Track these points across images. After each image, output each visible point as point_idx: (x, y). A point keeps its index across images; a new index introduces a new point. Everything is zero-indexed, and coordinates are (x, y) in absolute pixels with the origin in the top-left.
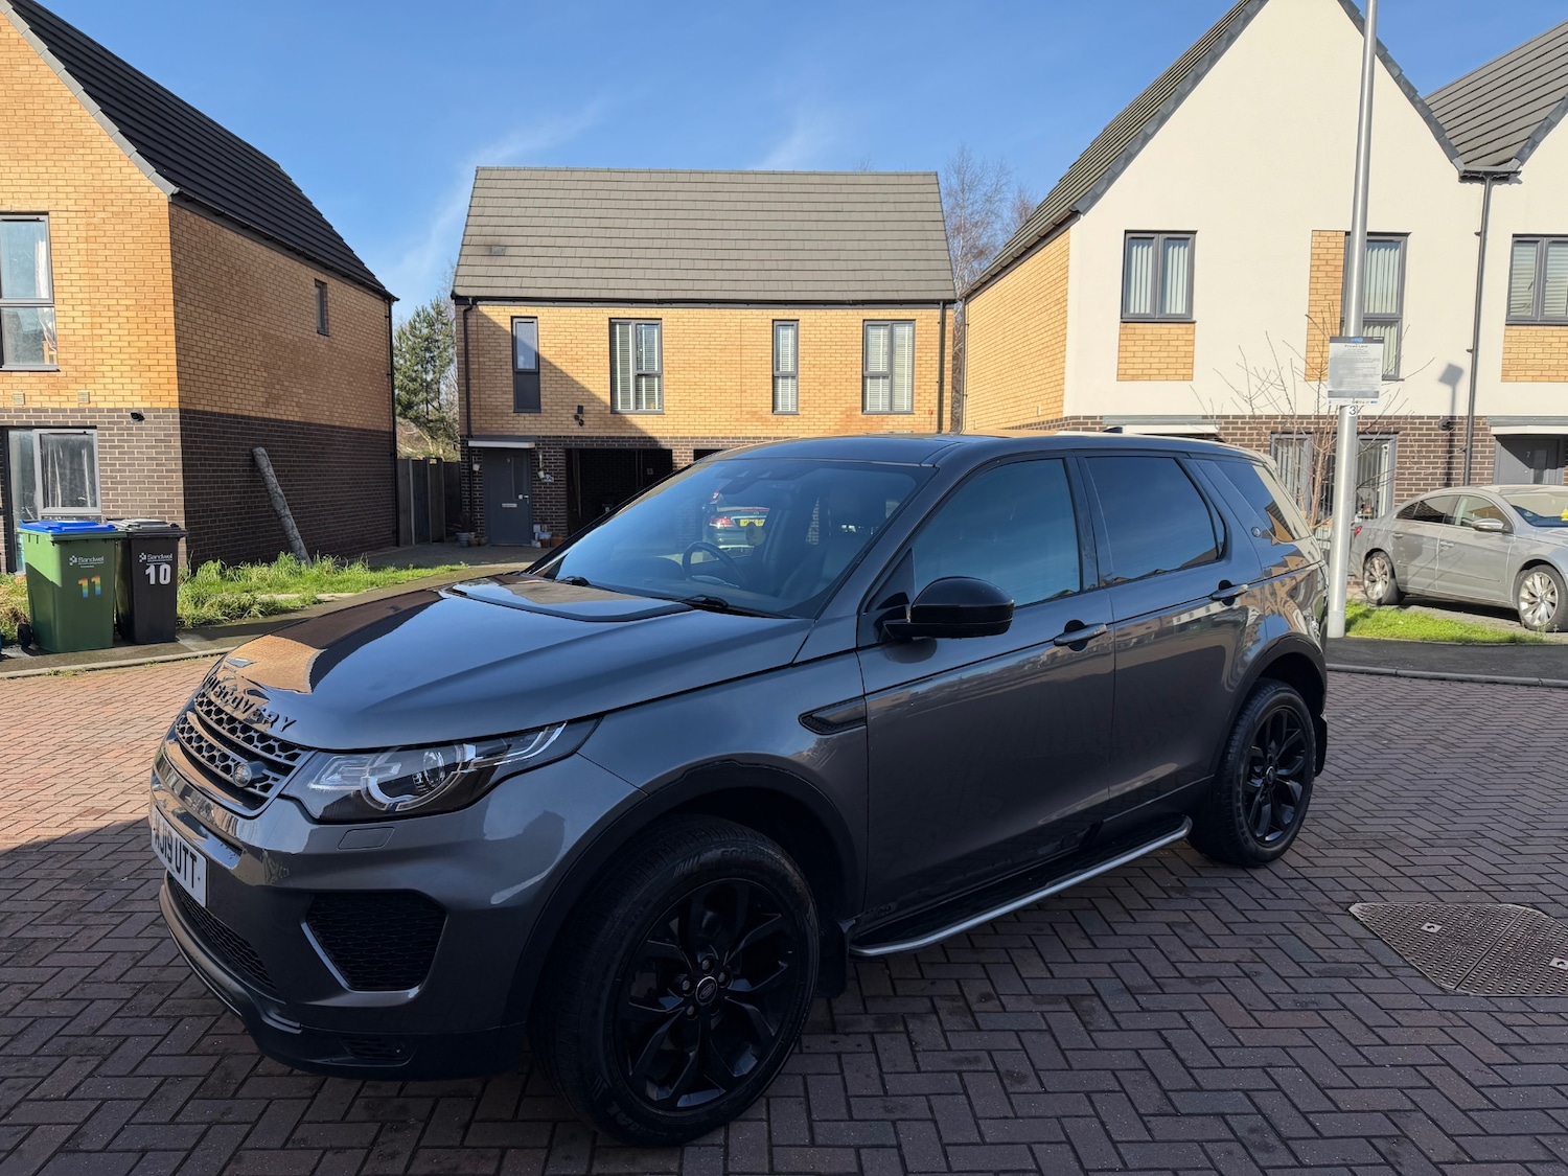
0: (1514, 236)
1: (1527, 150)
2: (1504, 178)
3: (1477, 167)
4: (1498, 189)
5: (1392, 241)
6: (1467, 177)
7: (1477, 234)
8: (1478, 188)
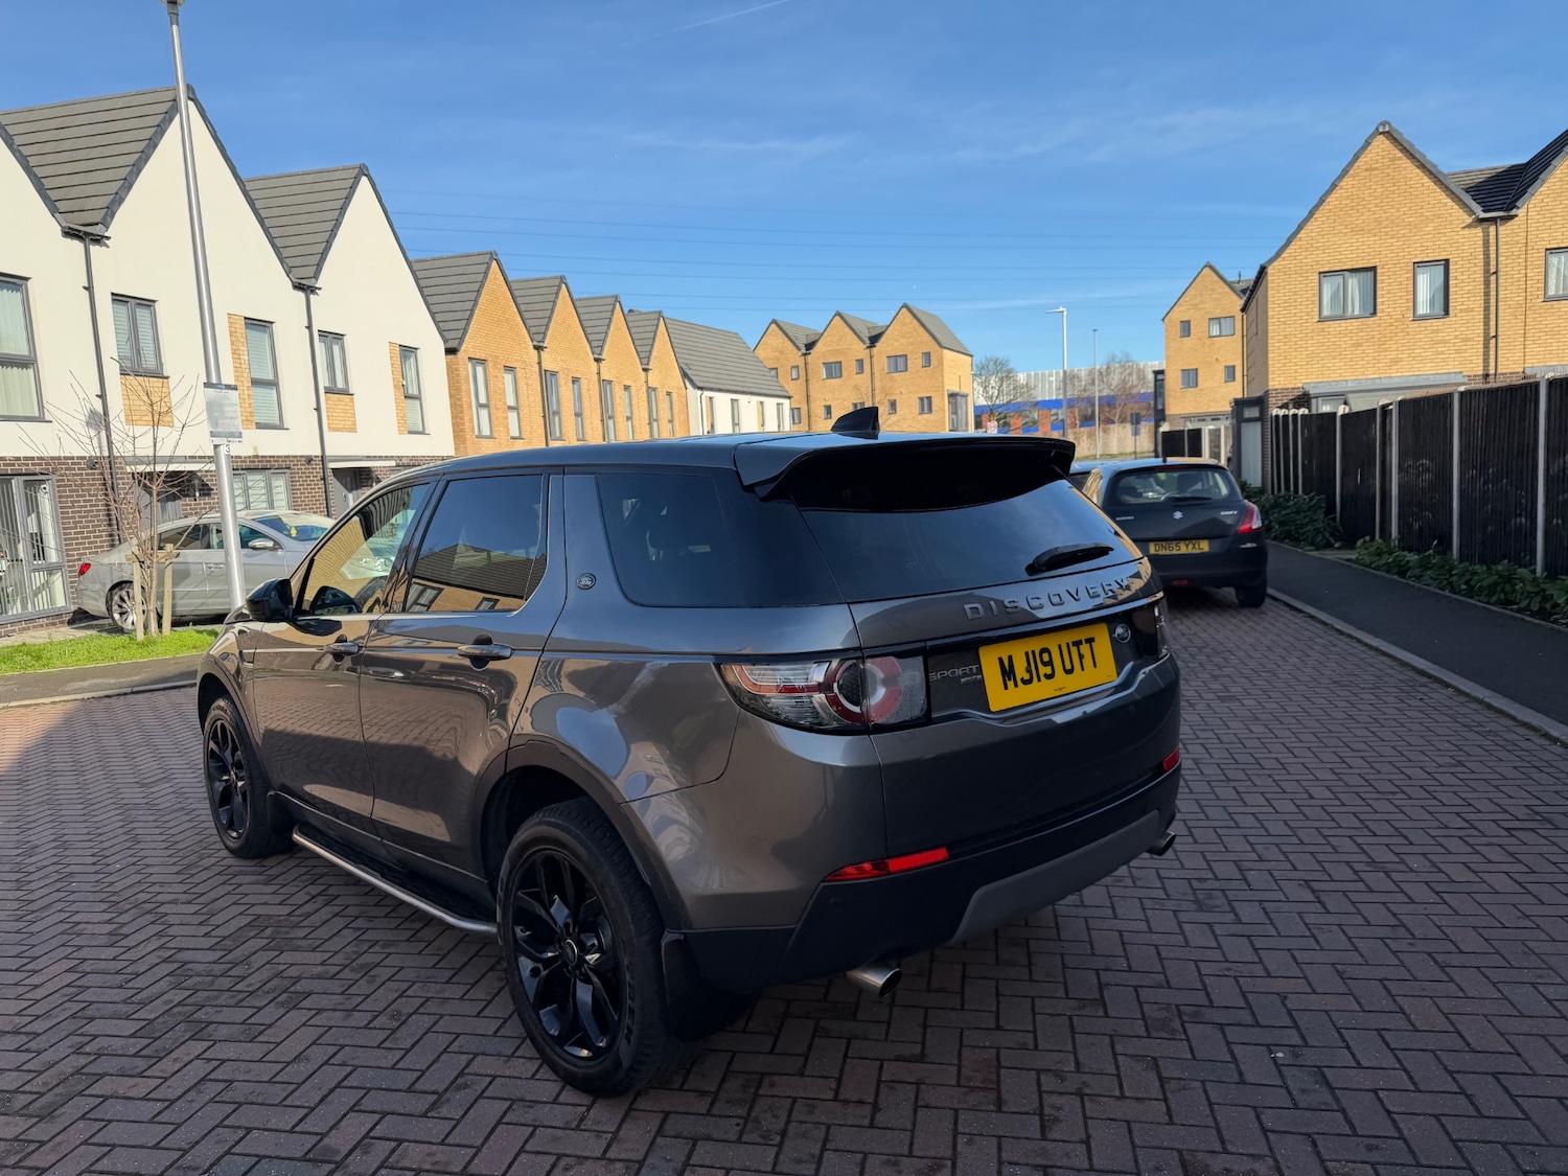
0: (112, 294)
1: (109, 219)
2: (98, 240)
3: (74, 222)
4: (94, 249)
5: (14, 283)
6: (70, 233)
7: (84, 288)
8: (77, 245)
